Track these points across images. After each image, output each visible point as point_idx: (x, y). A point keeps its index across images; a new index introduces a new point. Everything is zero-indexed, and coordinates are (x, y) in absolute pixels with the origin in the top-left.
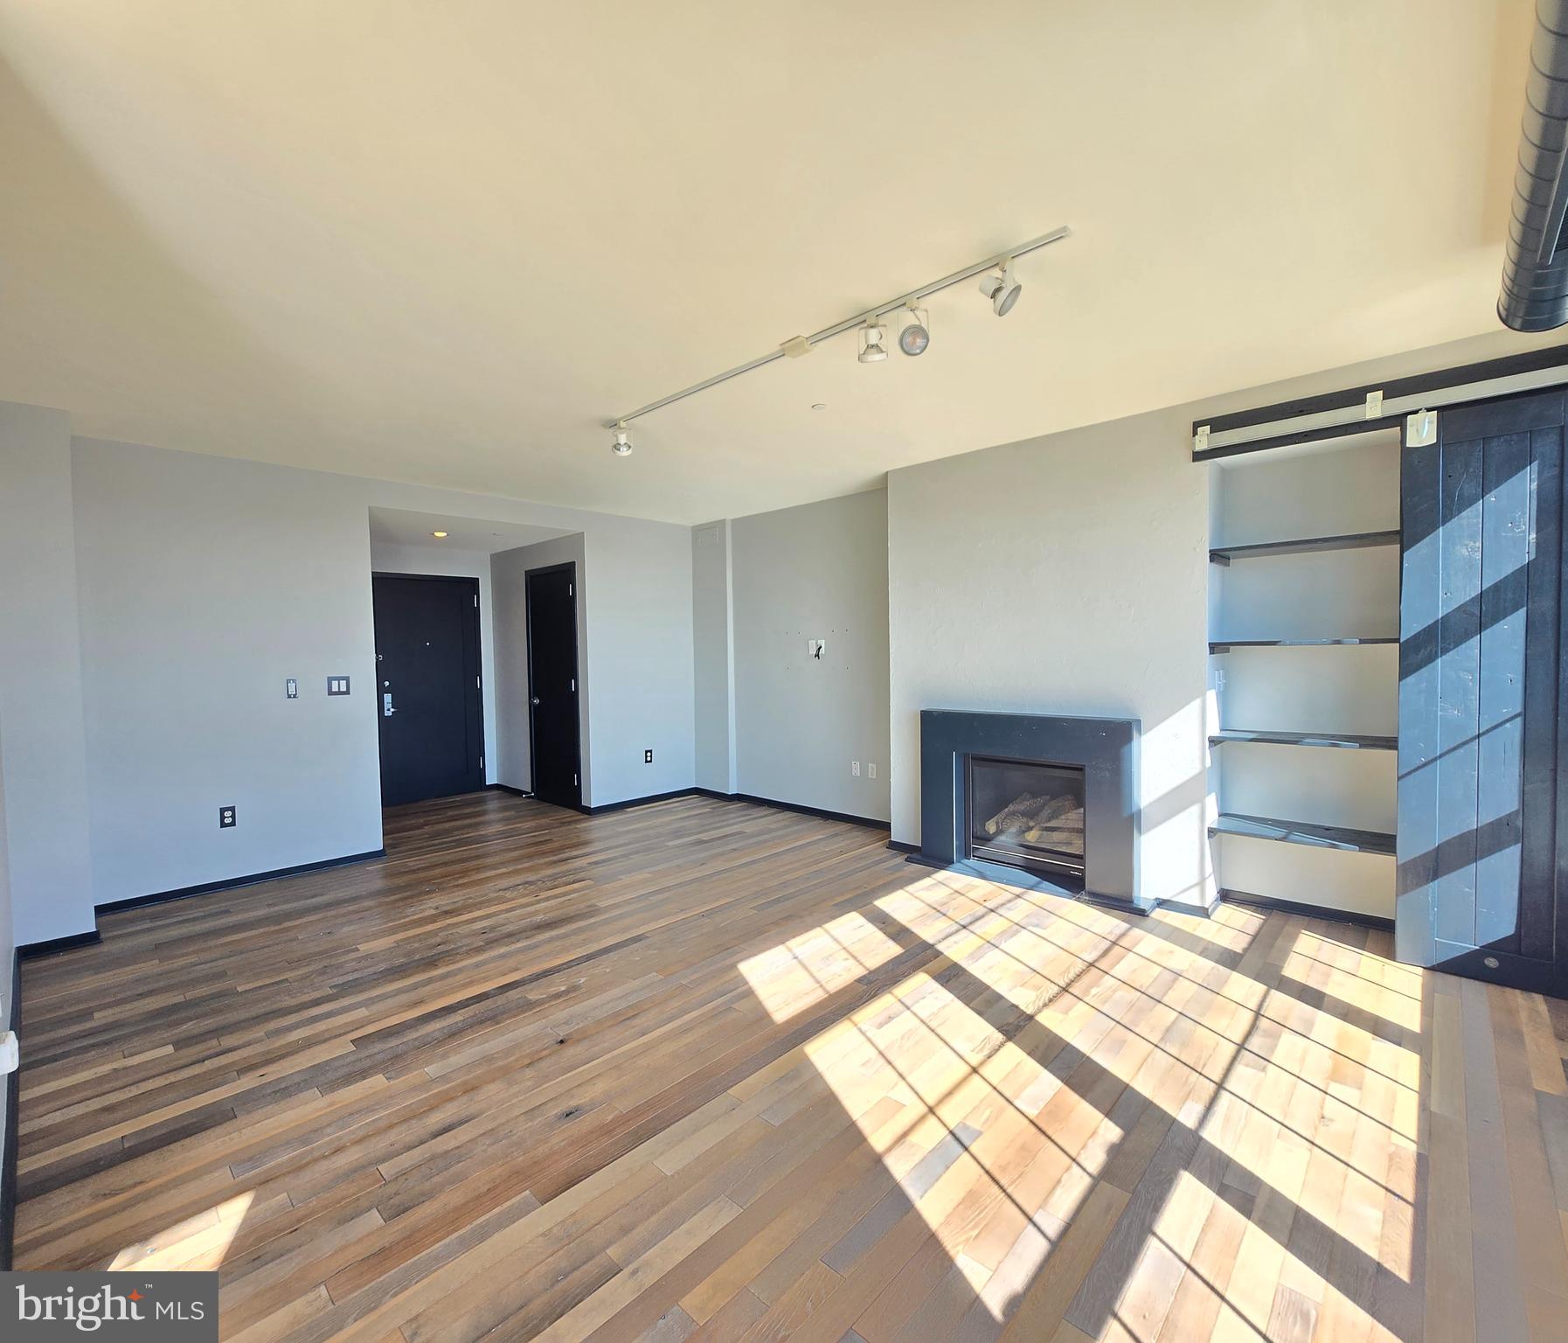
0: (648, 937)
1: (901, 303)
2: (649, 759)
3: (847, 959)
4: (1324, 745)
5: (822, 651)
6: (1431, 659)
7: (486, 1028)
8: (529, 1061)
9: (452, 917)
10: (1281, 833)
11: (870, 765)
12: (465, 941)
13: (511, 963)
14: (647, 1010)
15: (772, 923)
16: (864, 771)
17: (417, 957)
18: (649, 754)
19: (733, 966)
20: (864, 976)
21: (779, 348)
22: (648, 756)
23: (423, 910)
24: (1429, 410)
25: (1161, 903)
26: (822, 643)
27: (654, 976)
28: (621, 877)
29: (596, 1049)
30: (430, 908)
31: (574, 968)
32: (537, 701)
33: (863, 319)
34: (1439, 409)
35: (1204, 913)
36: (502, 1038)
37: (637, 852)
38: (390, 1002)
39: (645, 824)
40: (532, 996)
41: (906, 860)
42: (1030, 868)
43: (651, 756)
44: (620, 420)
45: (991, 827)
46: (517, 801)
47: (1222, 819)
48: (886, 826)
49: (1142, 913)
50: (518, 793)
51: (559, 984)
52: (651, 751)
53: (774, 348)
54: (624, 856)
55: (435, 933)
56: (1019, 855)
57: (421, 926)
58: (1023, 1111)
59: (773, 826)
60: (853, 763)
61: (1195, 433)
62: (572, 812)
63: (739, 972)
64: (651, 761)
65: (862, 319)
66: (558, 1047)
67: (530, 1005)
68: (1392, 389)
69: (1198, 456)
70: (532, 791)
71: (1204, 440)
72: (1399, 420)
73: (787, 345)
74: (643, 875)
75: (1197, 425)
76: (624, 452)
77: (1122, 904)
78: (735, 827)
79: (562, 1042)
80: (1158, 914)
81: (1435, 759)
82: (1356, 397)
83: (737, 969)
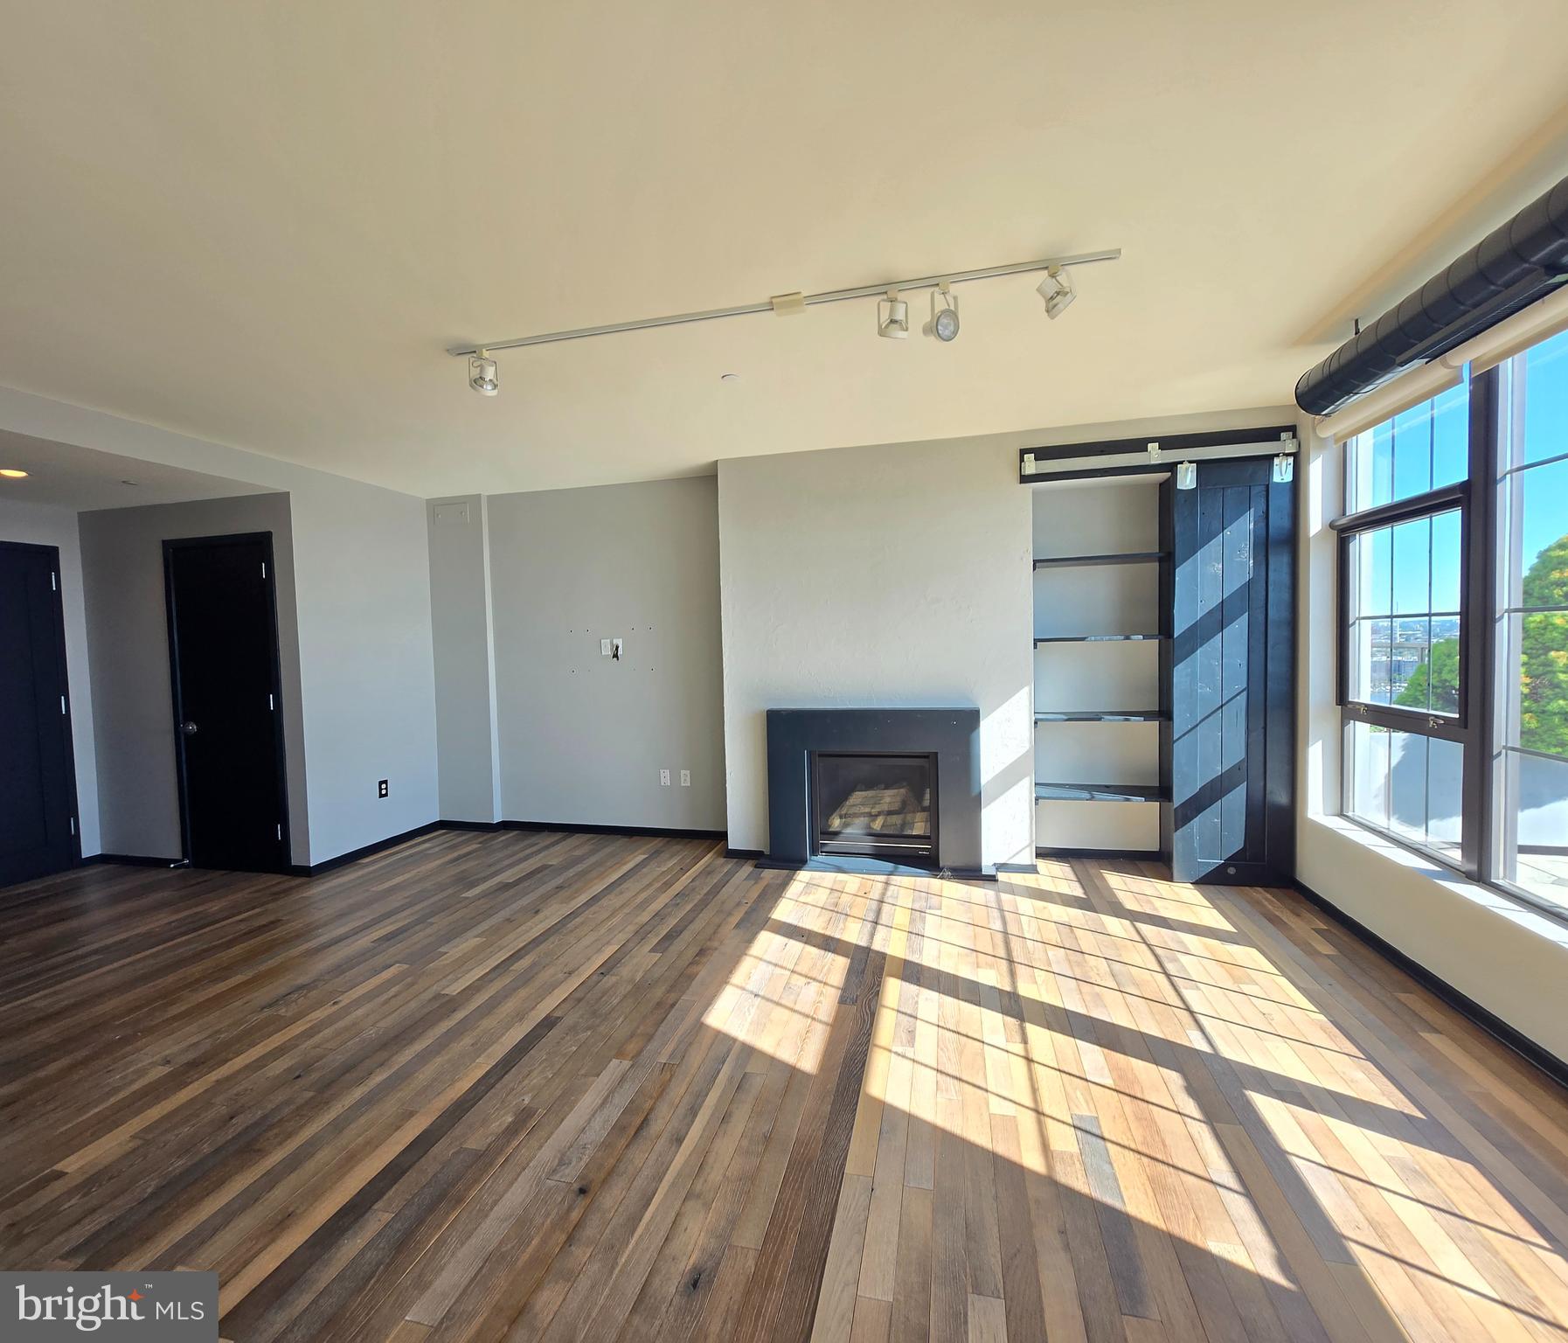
0: (560, 1018)
1: (933, 282)
2: (384, 792)
3: (809, 983)
4: (1119, 720)
5: (620, 652)
6: (1193, 651)
7: (448, 1214)
8: (563, 1237)
9: (212, 1069)
10: (1086, 795)
11: (683, 772)
12: (280, 1097)
13: (390, 1106)
14: (652, 1109)
15: (690, 963)
16: (675, 777)
17: (206, 1148)
18: (384, 786)
19: (700, 1026)
20: (841, 997)
21: (767, 300)
22: (383, 789)
23: (142, 1073)
24: (1190, 462)
25: (1001, 867)
26: (619, 642)
27: (616, 1067)
28: (443, 949)
29: (639, 1182)
30: (153, 1064)
31: (498, 1086)
32: (192, 727)
33: (886, 289)
34: (1198, 462)
35: (1033, 869)
36: (488, 1221)
37: (433, 914)
38: (227, 1239)
39: (407, 876)
40: (475, 1142)
41: (756, 867)
42: (879, 855)
43: (386, 789)
44: (483, 346)
45: (836, 823)
46: (161, 874)
47: (1039, 788)
48: (722, 836)
49: (992, 879)
50: (162, 863)
51: (496, 1117)
52: (386, 782)
53: (764, 298)
54: (418, 922)
55: (205, 1100)
56: (868, 844)
57: (158, 1099)
58: (1103, 1084)
59: (578, 853)
60: (662, 771)
61: (1022, 460)
62: (277, 878)
63: (714, 1029)
64: (386, 795)
65: (883, 289)
66: (582, 1202)
67: (482, 1160)
68: (1167, 443)
69: (1025, 479)
70: (185, 855)
71: (1031, 466)
72: (1172, 467)
73: (778, 300)
74: (468, 943)
75: (1023, 452)
76: (488, 391)
77: (970, 873)
78: (531, 861)
79: (582, 1191)
80: (1001, 876)
81: (1197, 725)
82: (1139, 445)
83: (708, 1027)
